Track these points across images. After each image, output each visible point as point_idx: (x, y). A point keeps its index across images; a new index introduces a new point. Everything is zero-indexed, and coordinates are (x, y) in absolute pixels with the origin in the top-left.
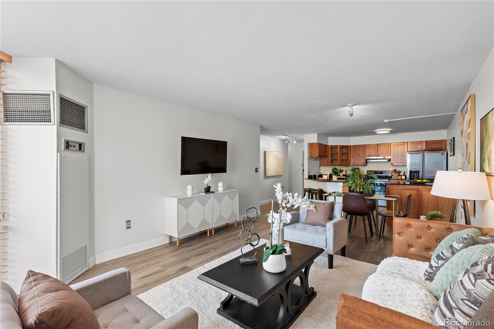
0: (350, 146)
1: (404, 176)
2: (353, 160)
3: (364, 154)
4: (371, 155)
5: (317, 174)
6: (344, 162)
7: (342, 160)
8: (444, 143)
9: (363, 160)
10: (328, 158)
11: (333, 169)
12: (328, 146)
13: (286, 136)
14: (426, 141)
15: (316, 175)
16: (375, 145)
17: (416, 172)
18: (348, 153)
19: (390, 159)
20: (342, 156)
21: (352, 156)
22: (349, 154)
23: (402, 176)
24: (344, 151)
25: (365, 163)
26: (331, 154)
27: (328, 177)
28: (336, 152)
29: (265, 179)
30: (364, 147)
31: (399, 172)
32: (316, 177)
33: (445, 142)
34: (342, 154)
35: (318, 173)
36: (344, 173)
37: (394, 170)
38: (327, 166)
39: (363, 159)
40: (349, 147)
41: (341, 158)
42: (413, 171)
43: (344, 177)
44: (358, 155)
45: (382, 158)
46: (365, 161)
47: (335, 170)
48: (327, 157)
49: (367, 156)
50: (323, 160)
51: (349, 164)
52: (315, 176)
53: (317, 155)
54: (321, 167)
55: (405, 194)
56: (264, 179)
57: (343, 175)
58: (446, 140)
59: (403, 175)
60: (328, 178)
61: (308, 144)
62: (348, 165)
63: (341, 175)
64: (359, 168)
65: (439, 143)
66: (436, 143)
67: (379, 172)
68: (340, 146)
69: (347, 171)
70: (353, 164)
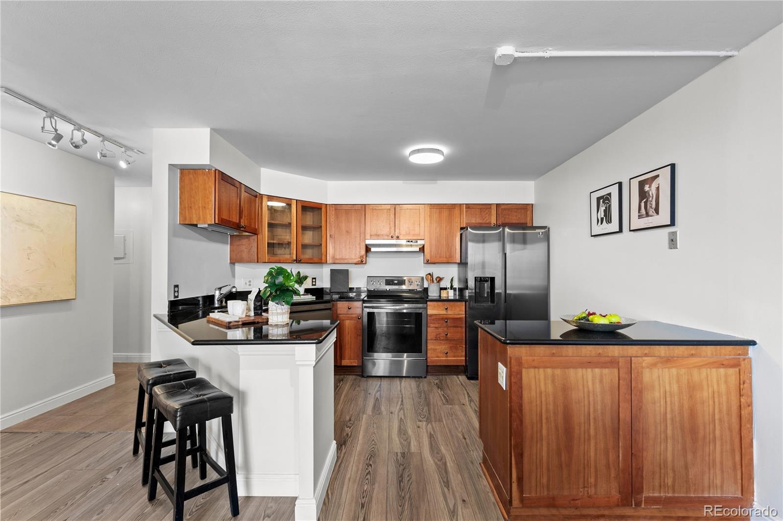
0: (326, 205)
1: (453, 291)
2: (334, 248)
3: (362, 229)
4: (379, 233)
5: (217, 294)
6: (309, 254)
7: (305, 246)
8: (529, 213)
9: (358, 246)
10: (260, 236)
11: (270, 274)
12: (261, 196)
14: (497, 204)
15: (213, 297)
16: (389, 207)
17: (487, 280)
18: (321, 227)
19: (424, 247)
20: (303, 234)
21: (330, 236)
22: (323, 228)
23: (445, 289)
24: (309, 220)
25: (365, 257)
26: (271, 225)
27: (248, 309)
28: (286, 221)
30: (362, 210)
31: (440, 280)
32: (213, 303)
33: (529, 209)
34: (305, 228)
35: (220, 289)
36: (308, 284)
37: (430, 274)
38: (258, 262)
39: (360, 244)
40: (323, 209)
41: (300, 238)
42: (481, 278)
43: (310, 298)
44: (347, 232)
45: (405, 242)
46: (363, 252)
47: (280, 279)
48: (255, 232)
49: (368, 236)
50: (245, 241)
51: (323, 258)
52: (209, 299)
53: (210, 218)
54: (238, 267)
55: (581, 387)
57: (307, 291)
58: (532, 205)
59: (449, 286)
60: (252, 314)
61: (172, 166)
62: (319, 261)
63: (301, 290)
64: (347, 271)
65: (520, 210)
66: (515, 210)
67: (396, 281)
68: (297, 200)
69: (315, 278)
70: (333, 258)
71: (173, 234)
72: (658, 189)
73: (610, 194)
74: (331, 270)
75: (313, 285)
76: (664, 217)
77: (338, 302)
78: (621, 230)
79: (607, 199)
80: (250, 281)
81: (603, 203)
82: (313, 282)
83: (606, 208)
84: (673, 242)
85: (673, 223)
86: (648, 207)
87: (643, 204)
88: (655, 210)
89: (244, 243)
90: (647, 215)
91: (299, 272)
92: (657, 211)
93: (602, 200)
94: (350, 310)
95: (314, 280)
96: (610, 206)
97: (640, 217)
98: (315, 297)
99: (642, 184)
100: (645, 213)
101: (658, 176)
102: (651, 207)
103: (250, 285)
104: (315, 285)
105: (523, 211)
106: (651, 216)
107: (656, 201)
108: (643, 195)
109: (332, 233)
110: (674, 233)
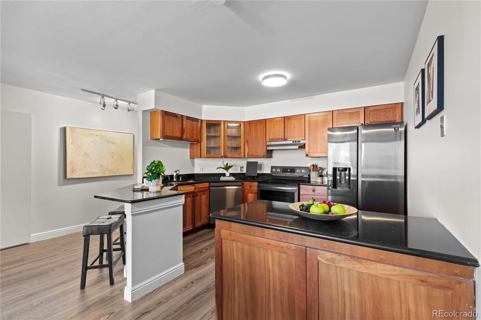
0: (244, 122)
2: (248, 148)
3: (264, 136)
4: (274, 137)
5: (175, 174)
8: (398, 111)
9: (262, 147)
10: (202, 143)
12: (202, 121)
13: (116, 101)
14: (365, 107)
15: (173, 175)
16: (280, 119)
17: (345, 169)
19: (305, 144)
21: (246, 141)
22: (242, 136)
25: (268, 153)
26: (208, 137)
29: (64, 184)
30: (264, 123)
31: (320, 169)
32: (173, 179)
33: (399, 107)
34: (229, 137)
37: (313, 165)
38: (201, 157)
39: (263, 145)
40: (243, 125)
41: (226, 143)
42: (339, 168)
43: (232, 178)
44: (256, 138)
45: (291, 142)
46: (265, 150)
48: (199, 142)
49: (268, 140)
51: (243, 155)
53: (159, 135)
54: (197, 161)
56: (59, 185)
57: (231, 174)
58: (402, 104)
61: (142, 112)
62: (240, 156)
63: (227, 174)
64: (257, 162)
65: (388, 110)
66: (384, 110)
67: (289, 169)
68: (224, 121)
69: (243, 167)
70: (248, 154)
71: (145, 144)
73: (419, 84)
74: (247, 162)
75: (241, 171)
77: (245, 182)
80: (203, 168)
82: (241, 169)
83: (418, 98)
84: (442, 129)
89: (195, 148)
90: (429, 100)
91: (227, 164)
92: (433, 95)
93: (417, 91)
94: (252, 187)
95: (242, 168)
97: (427, 103)
98: (234, 178)
100: (428, 98)
101: (433, 55)
102: (431, 91)
103: (203, 170)
104: (243, 171)
105: (391, 110)
106: (431, 101)
107: (432, 84)
109: (248, 139)
110: (443, 119)
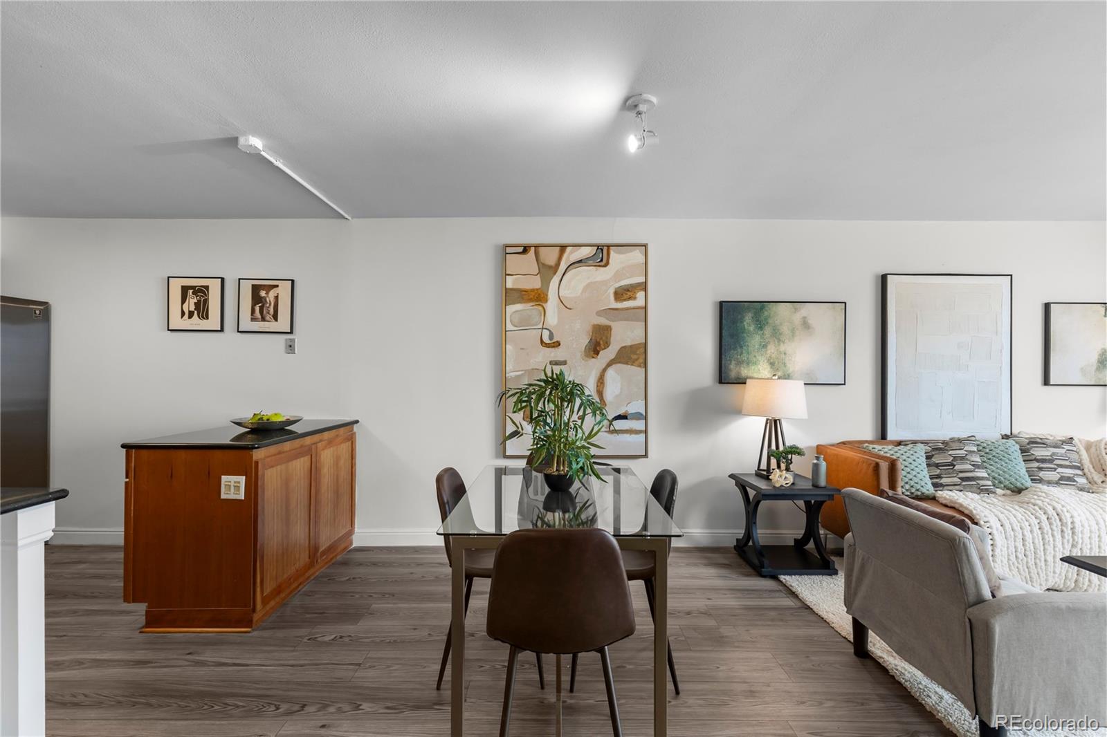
72: (277, 298)
73: (207, 288)
76: (283, 323)
78: (222, 330)
79: (202, 291)
81: (193, 293)
83: (199, 301)
84: (290, 348)
85: (291, 332)
86: (265, 312)
87: (257, 308)
88: (273, 316)
90: (263, 319)
92: (275, 317)
93: (191, 291)
96: (206, 301)
97: (253, 320)
99: (256, 289)
100: (260, 317)
101: (277, 286)
102: (269, 313)
106: (268, 321)
107: (274, 309)
108: (257, 299)
110: (293, 341)
